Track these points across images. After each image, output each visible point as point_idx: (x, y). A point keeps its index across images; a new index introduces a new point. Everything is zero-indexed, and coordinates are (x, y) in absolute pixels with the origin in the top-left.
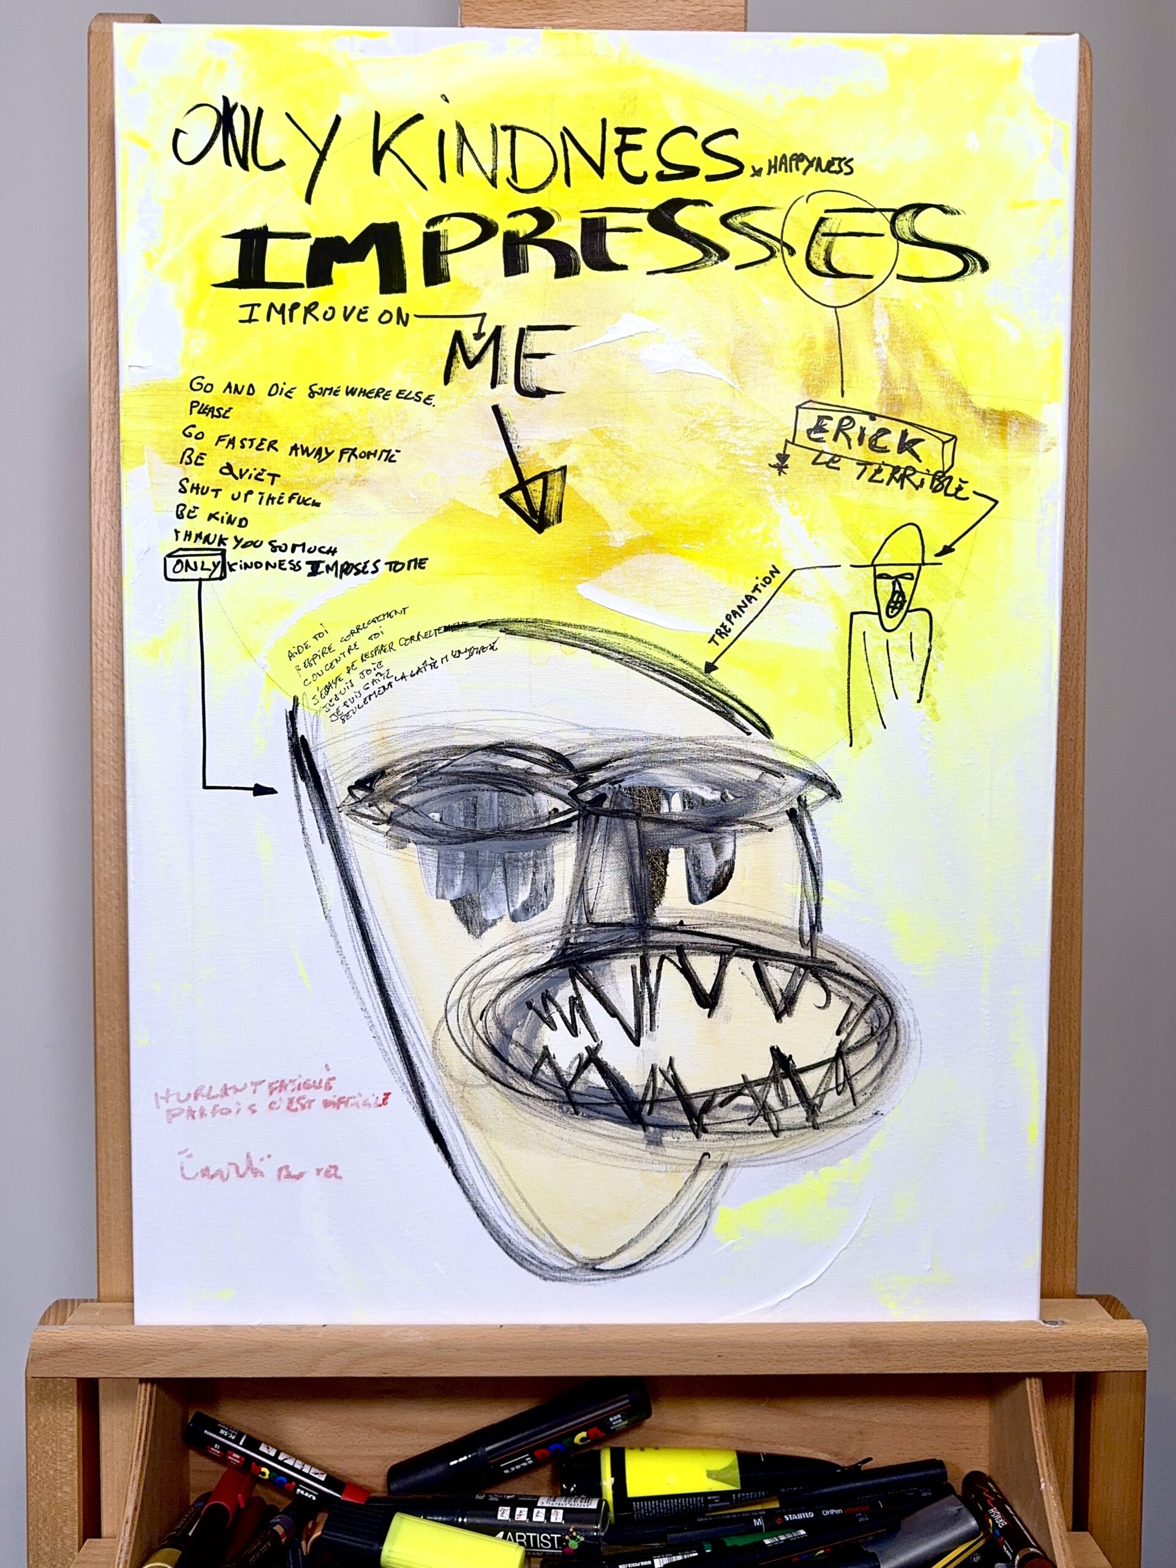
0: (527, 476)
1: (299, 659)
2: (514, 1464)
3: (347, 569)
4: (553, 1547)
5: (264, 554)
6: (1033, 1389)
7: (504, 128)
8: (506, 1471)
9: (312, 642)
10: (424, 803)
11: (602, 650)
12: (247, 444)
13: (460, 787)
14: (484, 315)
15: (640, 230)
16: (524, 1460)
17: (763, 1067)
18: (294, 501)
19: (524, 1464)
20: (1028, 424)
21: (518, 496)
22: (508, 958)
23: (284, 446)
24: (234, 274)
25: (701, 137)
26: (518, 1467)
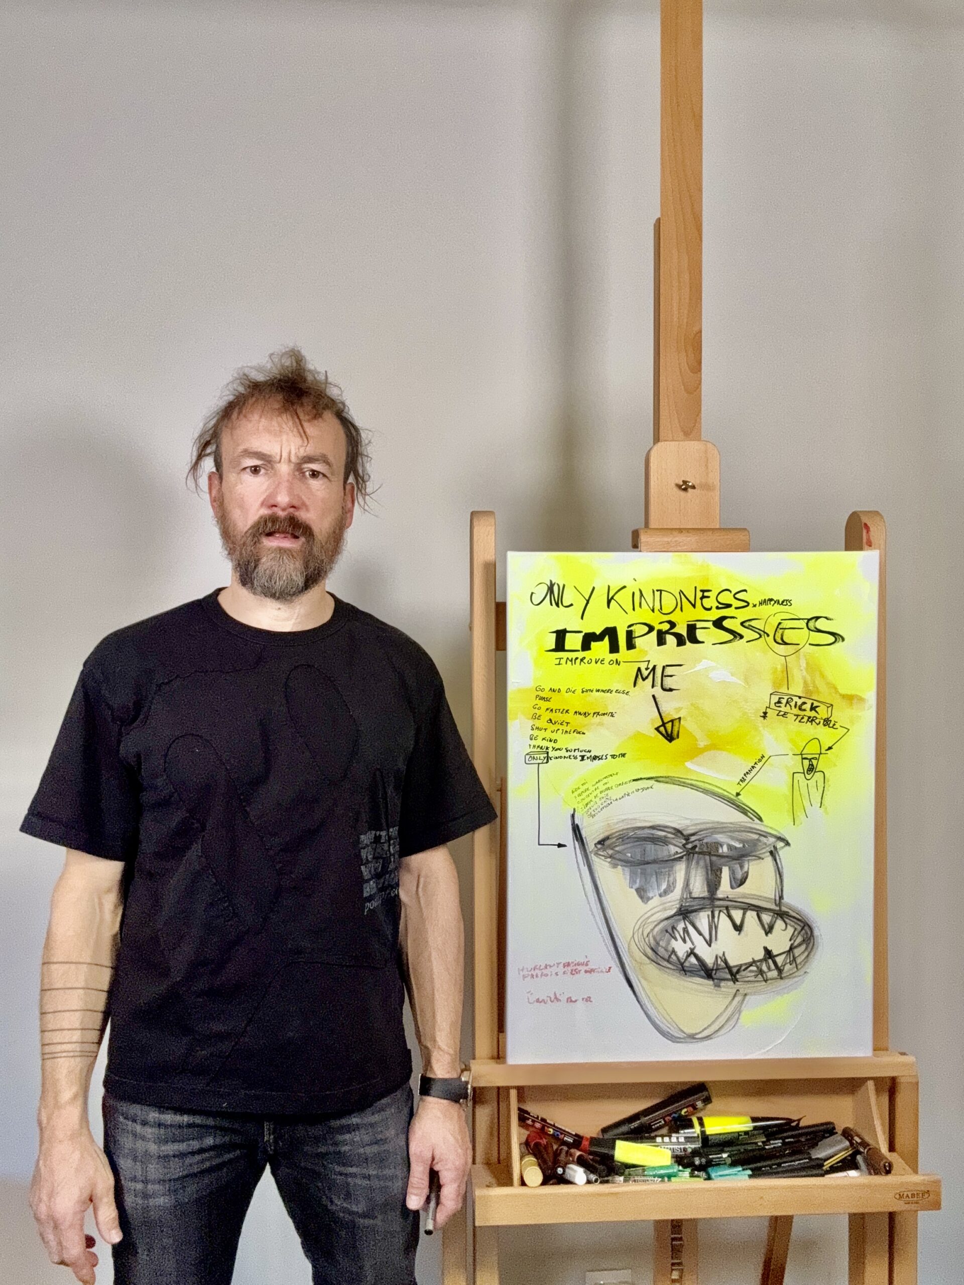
0: (666, 721)
1: (576, 794)
2: (656, 1124)
3: (595, 758)
4: (681, 1152)
5: (563, 753)
6: (871, 1085)
7: (657, 591)
8: (653, 1127)
9: (581, 787)
10: (624, 850)
11: (695, 788)
12: (558, 711)
13: (638, 843)
14: (649, 661)
15: (709, 628)
16: (660, 1122)
17: (760, 955)
18: (575, 733)
19: (661, 1124)
20: (861, 700)
21: (662, 729)
22: (658, 912)
23: (572, 712)
24: (553, 647)
25: (733, 592)
26: (658, 1125)
